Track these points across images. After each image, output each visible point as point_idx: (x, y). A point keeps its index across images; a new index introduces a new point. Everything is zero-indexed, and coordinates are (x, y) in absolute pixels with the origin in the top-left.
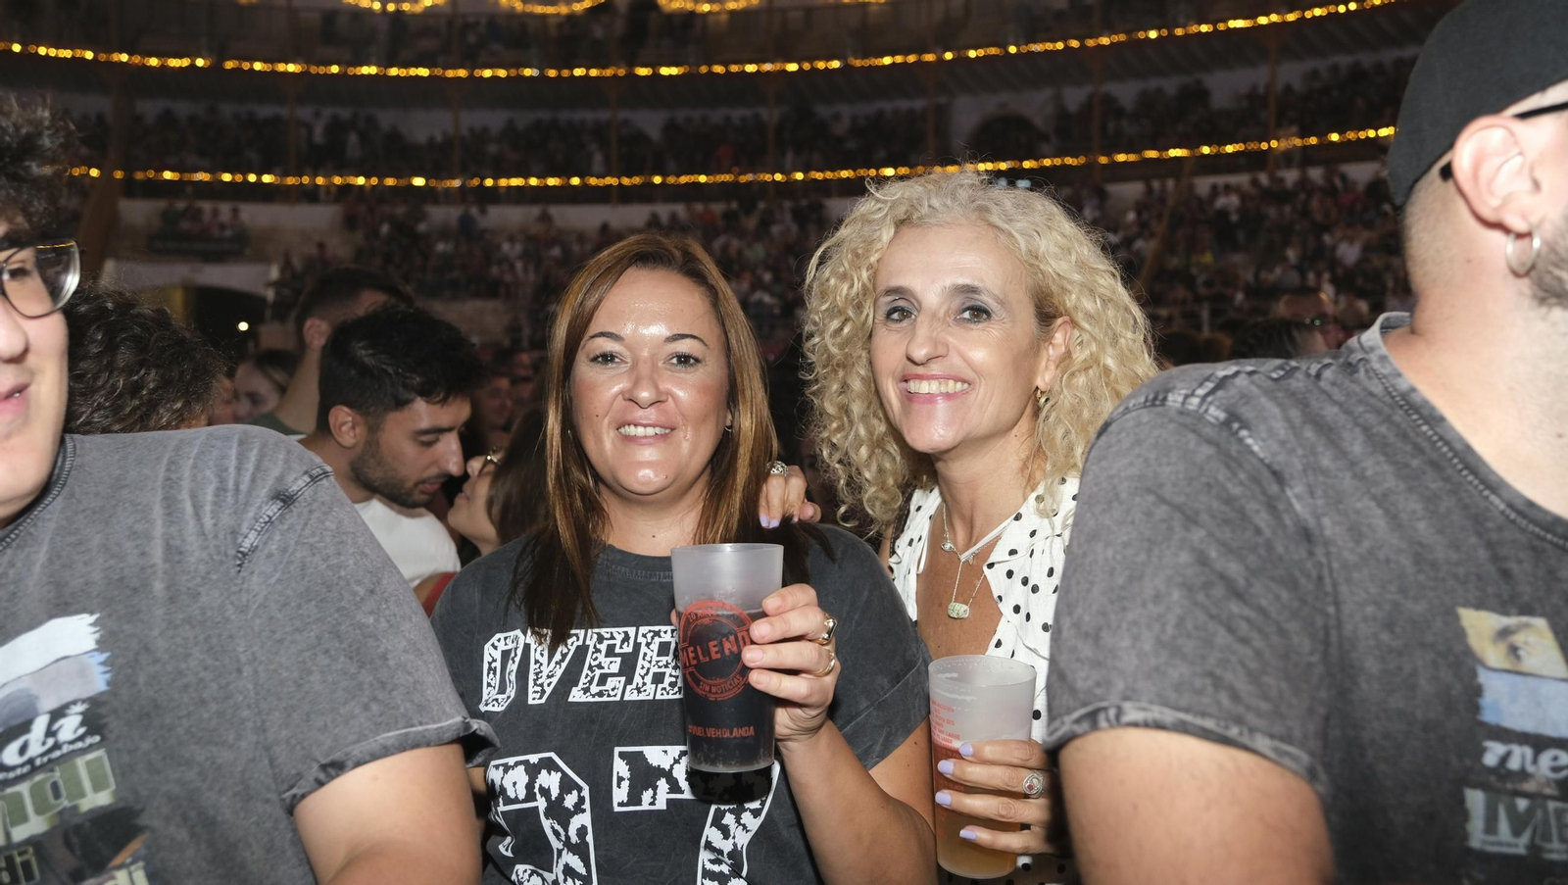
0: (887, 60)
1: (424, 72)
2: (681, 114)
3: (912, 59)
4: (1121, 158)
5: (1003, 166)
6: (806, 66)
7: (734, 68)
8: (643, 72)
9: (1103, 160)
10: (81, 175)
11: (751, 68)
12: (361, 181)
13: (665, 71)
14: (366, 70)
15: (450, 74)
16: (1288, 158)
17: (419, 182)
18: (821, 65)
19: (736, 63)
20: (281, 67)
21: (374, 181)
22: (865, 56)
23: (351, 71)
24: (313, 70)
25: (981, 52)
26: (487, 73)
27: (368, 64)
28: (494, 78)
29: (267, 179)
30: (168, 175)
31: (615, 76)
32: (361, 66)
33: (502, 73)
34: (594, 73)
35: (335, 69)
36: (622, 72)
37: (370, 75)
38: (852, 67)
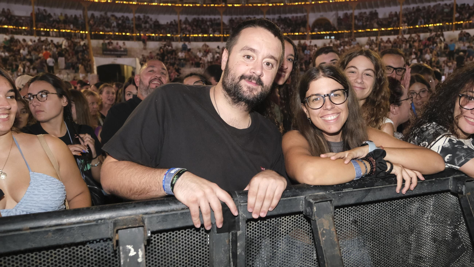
0: (297, 4)
1: (170, 5)
2: (234, 17)
3: (303, 3)
4: (360, 31)
5: (328, 33)
6: (274, 5)
7: (254, 5)
8: (230, 5)
9: (355, 31)
10: (78, 33)
11: (259, 5)
12: (153, 35)
13: (236, 5)
14: (154, 4)
15: (177, 5)
16: (404, 32)
17: (169, 35)
18: (278, 4)
19: (255, 3)
20: (131, 3)
21: (157, 35)
22: (291, 2)
23: (150, 4)
24: (140, 3)
25: (322, 2)
26: (187, 5)
27: (155, 3)
28: (189, 6)
29: (128, 34)
30: (101, 33)
31: (222, 6)
32: (153, 3)
33: (191, 5)
34: (216, 5)
35: (146, 3)
36: (224, 5)
37: (155, 5)
38: (287, 5)
